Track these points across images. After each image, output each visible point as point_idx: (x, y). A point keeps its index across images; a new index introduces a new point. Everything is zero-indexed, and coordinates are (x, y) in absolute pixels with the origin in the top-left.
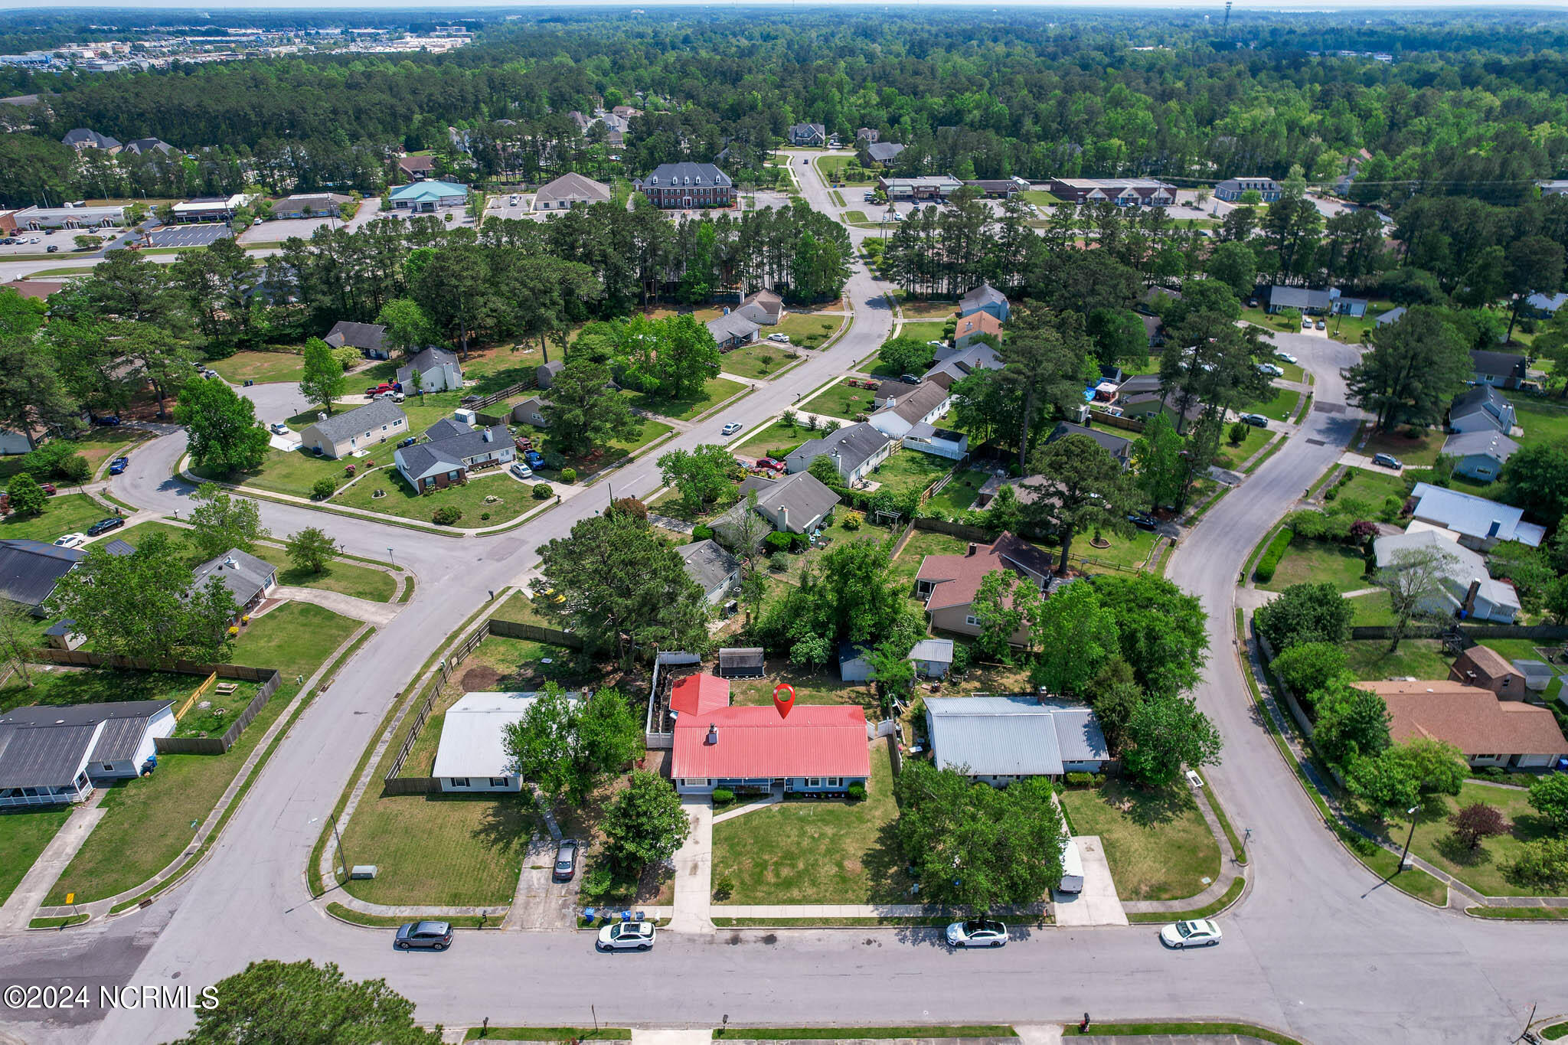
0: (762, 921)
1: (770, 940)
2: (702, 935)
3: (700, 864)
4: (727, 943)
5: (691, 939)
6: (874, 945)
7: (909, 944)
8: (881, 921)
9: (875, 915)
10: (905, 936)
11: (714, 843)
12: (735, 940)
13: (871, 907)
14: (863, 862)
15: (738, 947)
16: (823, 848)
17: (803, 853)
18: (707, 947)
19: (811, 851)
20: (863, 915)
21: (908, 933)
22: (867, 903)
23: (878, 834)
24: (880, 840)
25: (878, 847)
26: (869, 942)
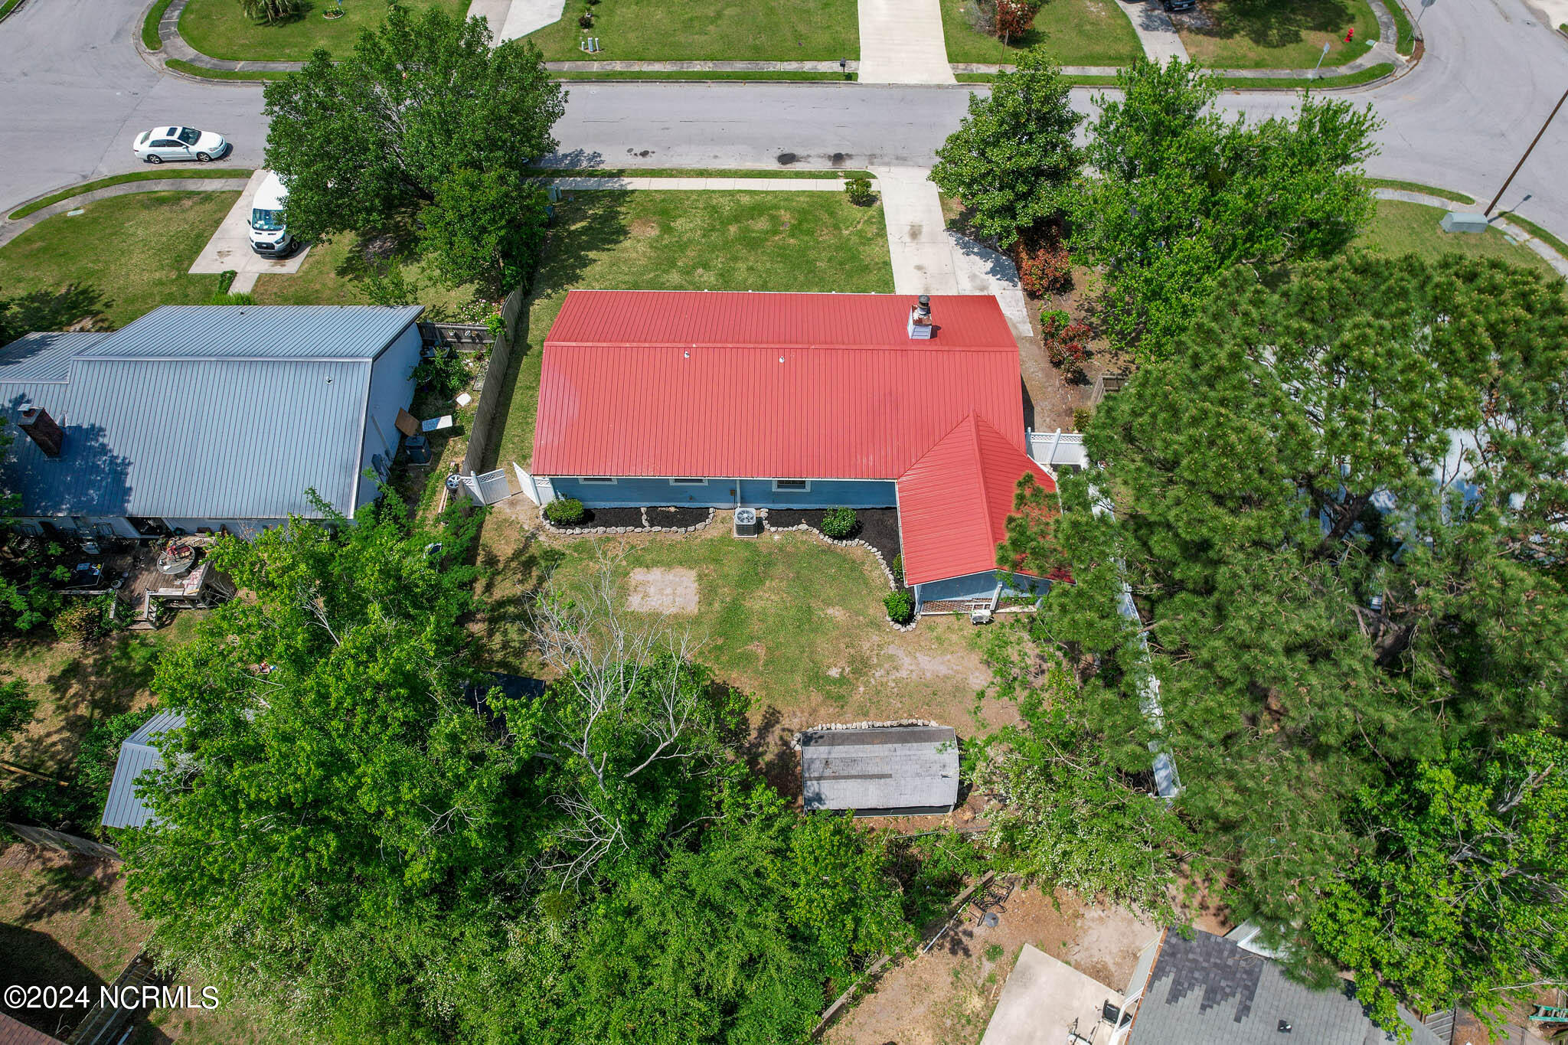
0: (799, 175)
1: (786, 159)
2: (888, 164)
3: (907, 239)
4: (850, 156)
5: (901, 160)
6: (638, 150)
7: (588, 151)
8: (620, 173)
9: (626, 180)
10: (590, 160)
11: (887, 264)
12: (838, 158)
13: (630, 188)
14: (626, 233)
15: (832, 152)
16: (691, 253)
17: (727, 245)
18: (878, 152)
19: (713, 248)
20: (647, 180)
21: (585, 164)
22: (633, 192)
23: (587, 272)
24: (585, 263)
25: (592, 255)
26: (644, 154)
